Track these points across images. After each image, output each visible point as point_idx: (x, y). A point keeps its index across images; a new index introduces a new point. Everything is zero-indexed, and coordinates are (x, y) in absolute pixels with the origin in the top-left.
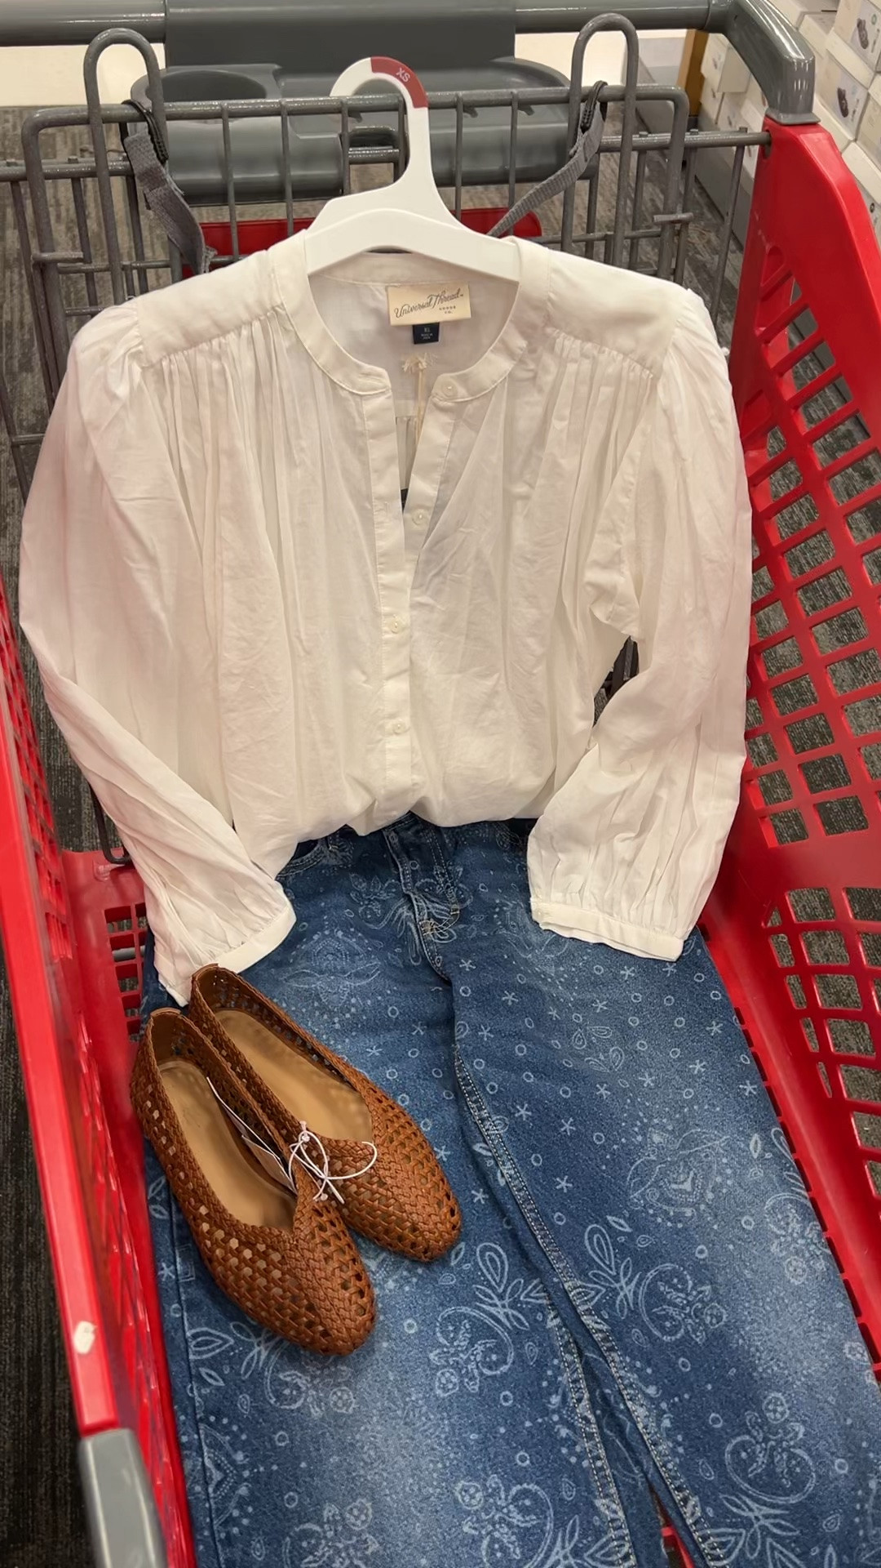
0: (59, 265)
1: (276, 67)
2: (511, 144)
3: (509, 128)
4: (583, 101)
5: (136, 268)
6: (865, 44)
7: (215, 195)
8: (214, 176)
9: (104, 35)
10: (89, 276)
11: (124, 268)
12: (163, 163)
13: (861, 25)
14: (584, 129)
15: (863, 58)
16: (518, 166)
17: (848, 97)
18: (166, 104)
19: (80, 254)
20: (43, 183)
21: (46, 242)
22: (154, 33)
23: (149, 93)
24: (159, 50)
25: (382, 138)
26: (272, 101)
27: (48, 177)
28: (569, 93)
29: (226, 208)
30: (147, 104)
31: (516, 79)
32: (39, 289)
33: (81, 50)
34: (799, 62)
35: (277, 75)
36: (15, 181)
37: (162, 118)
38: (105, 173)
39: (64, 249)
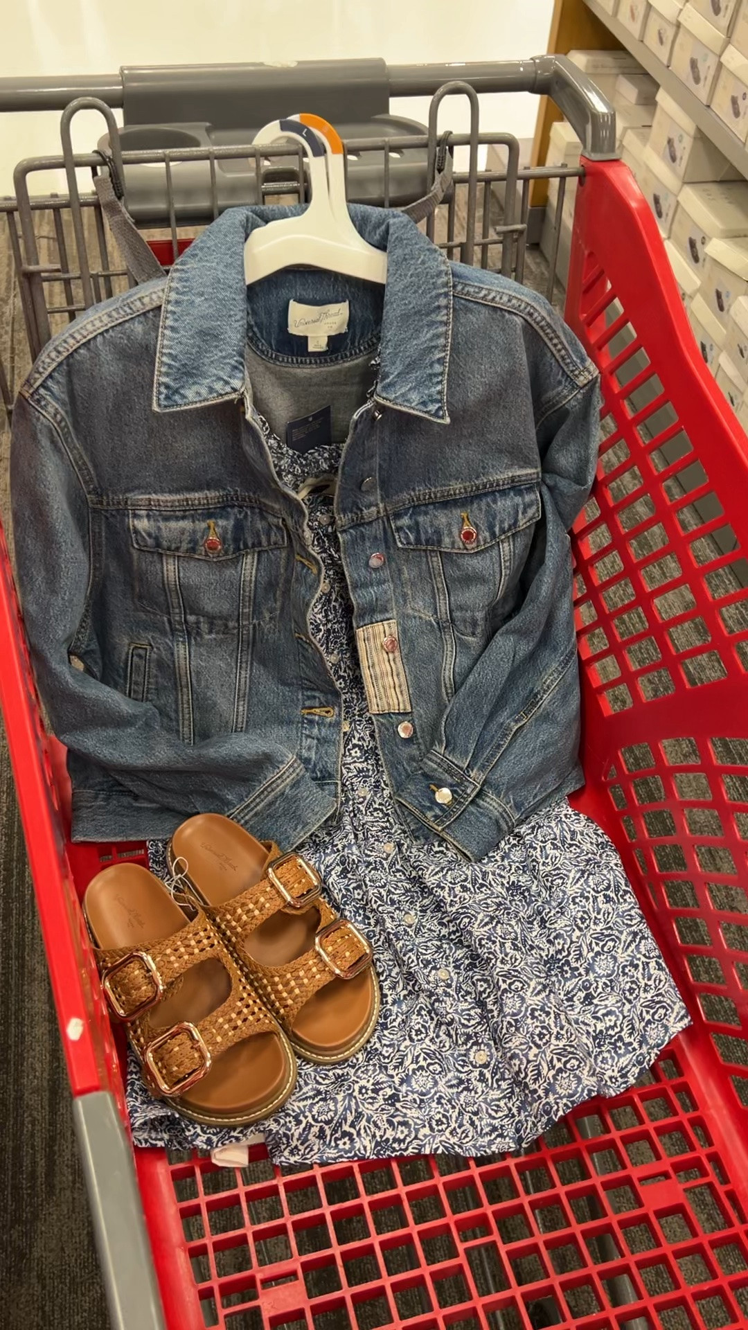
0: (43, 274)
1: (208, 124)
2: (385, 177)
3: (383, 166)
4: (438, 145)
5: (102, 276)
6: (673, 159)
7: (160, 220)
8: (160, 206)
9: (74, 103)
10: (67, 282)
11: (92, 276)
12: (119, 198)
13: (670, 142)
14: (440, 171)
15: (674, 171)
16: (391, 195)
17: (661, 201)
18: (123, 153)
19: (58, 266)
20: (30, 214)
21: (33, 256)
22: (114, 101)
23: (111, 145)
24: (118, 114)
25: (289, 175)
26: (203, 149)
27: (34, 208)
28: (429, 139)
29: (169, 230)
30: (109, 152)
31: (390, 130)
32: (27, 293)
33: (58, 114)
34: (604, 115)
35: (208, 130)
36: (10, 212)
37: (119, 162)
38: (76, 205)
39: (45, 263)
